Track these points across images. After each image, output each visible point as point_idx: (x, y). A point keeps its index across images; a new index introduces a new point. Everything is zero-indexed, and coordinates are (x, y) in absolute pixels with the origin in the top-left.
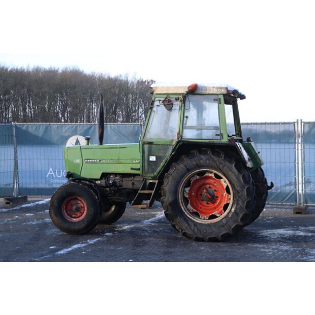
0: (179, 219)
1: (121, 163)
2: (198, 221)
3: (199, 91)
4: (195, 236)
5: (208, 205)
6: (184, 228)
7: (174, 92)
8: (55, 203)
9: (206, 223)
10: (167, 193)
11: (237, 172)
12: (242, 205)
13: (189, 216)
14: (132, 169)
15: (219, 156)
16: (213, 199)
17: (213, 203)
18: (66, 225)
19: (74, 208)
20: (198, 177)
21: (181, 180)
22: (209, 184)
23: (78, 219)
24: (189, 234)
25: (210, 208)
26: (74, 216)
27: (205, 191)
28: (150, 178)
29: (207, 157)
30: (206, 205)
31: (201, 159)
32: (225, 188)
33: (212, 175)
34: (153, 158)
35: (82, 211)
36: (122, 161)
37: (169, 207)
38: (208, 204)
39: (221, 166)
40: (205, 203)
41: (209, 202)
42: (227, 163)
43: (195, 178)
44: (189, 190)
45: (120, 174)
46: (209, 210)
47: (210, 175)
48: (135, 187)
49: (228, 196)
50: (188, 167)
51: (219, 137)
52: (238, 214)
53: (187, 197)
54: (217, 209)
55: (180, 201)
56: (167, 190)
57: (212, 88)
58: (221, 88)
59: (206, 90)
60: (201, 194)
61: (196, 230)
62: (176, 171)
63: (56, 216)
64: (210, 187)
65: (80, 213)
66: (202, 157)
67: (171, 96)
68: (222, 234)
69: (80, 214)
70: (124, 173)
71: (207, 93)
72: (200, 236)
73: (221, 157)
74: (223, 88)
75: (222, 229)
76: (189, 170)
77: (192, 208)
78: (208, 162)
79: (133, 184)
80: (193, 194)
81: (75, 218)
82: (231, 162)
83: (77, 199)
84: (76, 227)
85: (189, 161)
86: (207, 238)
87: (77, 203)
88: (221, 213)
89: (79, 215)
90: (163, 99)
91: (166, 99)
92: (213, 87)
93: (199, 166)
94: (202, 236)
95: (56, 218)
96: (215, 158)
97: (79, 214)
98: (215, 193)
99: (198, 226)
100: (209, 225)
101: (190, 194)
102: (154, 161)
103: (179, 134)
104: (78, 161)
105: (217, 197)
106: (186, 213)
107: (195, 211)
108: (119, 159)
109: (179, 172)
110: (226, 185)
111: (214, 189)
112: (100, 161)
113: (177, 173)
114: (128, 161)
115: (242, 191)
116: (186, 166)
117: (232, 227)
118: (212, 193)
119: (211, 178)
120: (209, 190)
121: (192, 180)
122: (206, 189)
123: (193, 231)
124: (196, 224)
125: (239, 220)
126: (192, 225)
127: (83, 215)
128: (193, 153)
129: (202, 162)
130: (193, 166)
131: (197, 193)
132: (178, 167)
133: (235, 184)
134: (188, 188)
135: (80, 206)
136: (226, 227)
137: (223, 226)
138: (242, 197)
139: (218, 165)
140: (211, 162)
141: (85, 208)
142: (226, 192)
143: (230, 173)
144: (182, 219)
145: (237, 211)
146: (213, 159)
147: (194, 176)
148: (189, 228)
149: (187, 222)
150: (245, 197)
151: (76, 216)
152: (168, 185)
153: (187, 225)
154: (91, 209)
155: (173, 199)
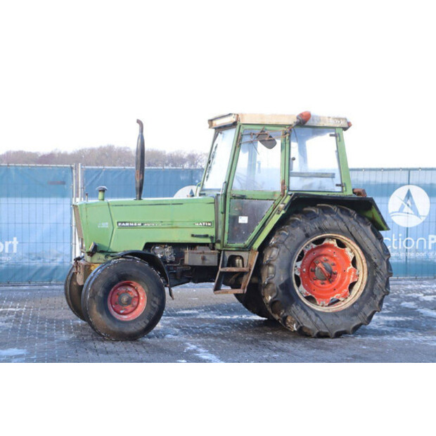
0: (294, 308)
1: (176, 227)
2: (319, 310)
3: (309, 123)
4: (317, 331)
5: (323, 285)
6: (302, 320)
7: (274, 122)
8: (99, 293)
9: (331, 311)
10: (277, 271)
11: (374, 238)
12: (380, 283)
13: (306, 303)
14: (193, 236)
15: (349, 215)
16: (330, 277)
17: (330, 282)
18: (116, 328)
19: (125, 299)
20: (314, 246)
22: (325, 255)
23: (130, 316)
24: (309, 329)
25: (327, 289)
26: (122, 312)
27: (320, 265)
28: (234, 249)
29: (335, 216)
30: (320, 285)
31: (326, 218)
32: (351, 260)
33: (334, 243)
34: (243, 220)
35: (135, 304)
36: (178, 225)
37: (280, 291)
39: (352, 230)
40: (319, 282)
41: (324, 282)
42: (362, 225)
43: (310, 248)
44: (302, 265)
45: (169, 244)
46: (326, 292)
47: (331, 242)
48: (207, 263)
49: (355, 272)
50: (308, 231)
51: (340, 188)
52: (376, 296)
53: (299, 274)
54: (337, 291)
56: (277, 266)
57: (327, 119)
58: (339, 119)
59: (320, 120)
60: (314, 271)
61: (319, 322)
62: (290, 238)
63: (101, 313)
64: (327, 260)
65: (133, 306)
66: (328, 216)
67: (267, 128)
68: (354, 325)
69: (133, 308)
70: (180, 242)
71: (321, 125)
72: (325, 330)
73: (353, 217)
74: (343, 119)
75: (355, 318)
76: (308, 236)
77: (305, 291)
78: (335, 224)
79: (204, 259)
80: (304, 270)
81: (123, 314)
82: (366, 224)
83: (129, 285)
84: (132, 329)
85: (308, 223)
86: (335, 332)
87: (129, 291)
88: (345, 297)
89: (129, 310)
90: (258, 132)
91: (262, 131)
92: (329, 118)
93: (322, 230)
94: (327, 331)
95: (101, 316)
96: (345, 218)
97: (130, 308)
98: (333, 267)
99: (321, 316)
100: (335, 314)
101: (301, 270)
102: (245, 224)
103: (283, 183)
104: (106, 225)
105: (336, 274)
106: (302, 298)
107: (310, 294)
108: (172, 222)
109: (295, 239)
110: (353, 256)
111: (332, 262)
112: (142, 224)
113: (291, 239)
114: (188, 225)
115: (381, 264)
116: (305, 231)
117: (368, 315)
118: (330, 268)
119: (331, 246)
120: (326, 263)
121: (307, 251)
122: (322, 262)
123: (315, 323)
124: (317, 314)
125: (377, 305)
126: (312, 314)
127: (137, 309)
128: (313, 212)
129: (326, 224)
130: (314, 230)
131: (308, 269)
132: (293, 232)
133: (372, 255)
134: (300, 263)
135: (132, 296)
136: (359, 316)
137: (355, 314)
138: (381, 273)
139: (349, 227)
140: (340, 224)
141: (142, 298)
142: (352, 267)
143: (366, 239)
144: (299, 308)
145: (375, 293)
146: (342, 220)
147: (308, 245)
148: (308, 319)
149: (305, 311)
150: (385, 272)
151: (126, 312)
152: (278, 259)
153: (305, 315)
154: (155, 299)
155: (285, 278)
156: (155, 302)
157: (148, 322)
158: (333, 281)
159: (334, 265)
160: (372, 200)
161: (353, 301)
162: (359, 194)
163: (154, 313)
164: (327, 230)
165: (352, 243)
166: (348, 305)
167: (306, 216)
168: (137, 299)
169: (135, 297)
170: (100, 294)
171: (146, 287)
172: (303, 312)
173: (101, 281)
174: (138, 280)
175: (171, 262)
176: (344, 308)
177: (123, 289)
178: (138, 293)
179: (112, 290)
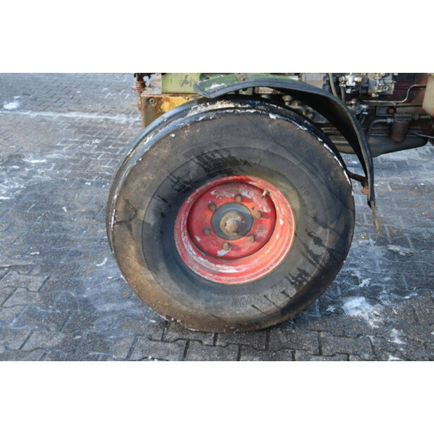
8: (142, 213)
18: (197, 305)
19: (229, 222)
26: (221, 253)
35: (262, 234)
63: (153, 267)
69: (256, 245)
83: (244, 183)
84: (247, 309)
87: (244, 199)
95: (151, 276)
127: (267, 250)
135: (255, 214)
141: (281, 222)
151: (233, 254)
154: (320, 232)
156: (318, 241)
157: (292, 292)
163: (313, 271)
168: (268, 222)
169: (263, 215)
170: (147, 215)
171: (293, 195)
173: (149, 177)
174: (270, 174)
175: (382, 96)
177: (227, 194)
178: (272, 205)
179: (189, 200)
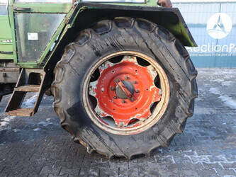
0: (85, 132)
4: (112, 155)
5: (125, 104)
6: (94, 145)
10: (64, 94)
11: (179, 55)
13: (100, 126)
15: (149, 29)
16: (132, 95)
17: (132, 101)
20: (111, 64)
21: (86, 70)
22: (127, 73)
25: (128, 108)
27: (120, 84)
29: (131, 30)
30: (121, 104)
31: (120, 34)
32: (154, 79)
33: (135, 60)
34: (33, 36)
37: (68, 116)
38: (125, 102)
39: (153, 46)
40: (120, 101)
41: (126, 100)
42: (164, 41)
43: (106, 67)
44: (97, 86)
46: (127, 111)
47: (131, 60)
48: (9, 80)
49: (158, 91)
50: (99, 48)
52: (178, 119)
53: (94, 95)
54: (139, 110)
55: (85, 105)
56: (63, 89)
60: (115, 89)
61: (112, 147)
62: (76, 57)
64: (128, 78)
66: (122, 31)
68: (152, 148)
72: (120, 154)
73: (154, 31)
75: (153, 141)
76: (98, 54)
77: (102, 112)
78: (131, 39)
79: (5, 76)
80: (103, 89)
82: (169, 40)
85: (98, 39)
86: (131, 156)
88: (146, 116)
93: (115, 47)
96: (144, 33)
98: (135, 86)
99: (116, 140)
100: (132, 137)
101: (98, 91)
105: (138, 92)
106: (95, 122)
107: (108, 115)
109: (82, 59)
110: (155, 75)
111: (133, 80)
113: (78, 59)
115: (185, 84)
116: (94, 49)
117: (168, 138)
118: (131, 87)
119: (132, 64)
120: (127, 82)
121: (102, 69)
122: (122, 81)
123: (109, 149)
124: (111, 137)
125: (178, 128)
126: (106, 139)
128: (105, 26)
129: (121, 40)
130: (105, 47)
131: (107, 88)
132: (79, 50)
133: (175, 75)
134: (96, 82)
136: (159, 139)
137: (154, 138)
138: (185, 95)
139: (149, 44)
140: (137, 40)
142: (154, 86)
143: (168, 57)
144: (91, 133)
145: (177, 116)
146: (140, 35)
147: (104, 63)
148: (101, 144)
149: (98, 135)
150: (190, 93)
152: (64, 81)
153: (98, 139)
155: (73, 102)
158: (134, 100)
159: (136, 83)
160: (177, 10)
161: (153, 124)
162: (164, 4)
164: (123, 47)
165: (153, 61)
166: (147, 128)
167: (96, 31)
172: (95, 136)
176: (142, 130)
